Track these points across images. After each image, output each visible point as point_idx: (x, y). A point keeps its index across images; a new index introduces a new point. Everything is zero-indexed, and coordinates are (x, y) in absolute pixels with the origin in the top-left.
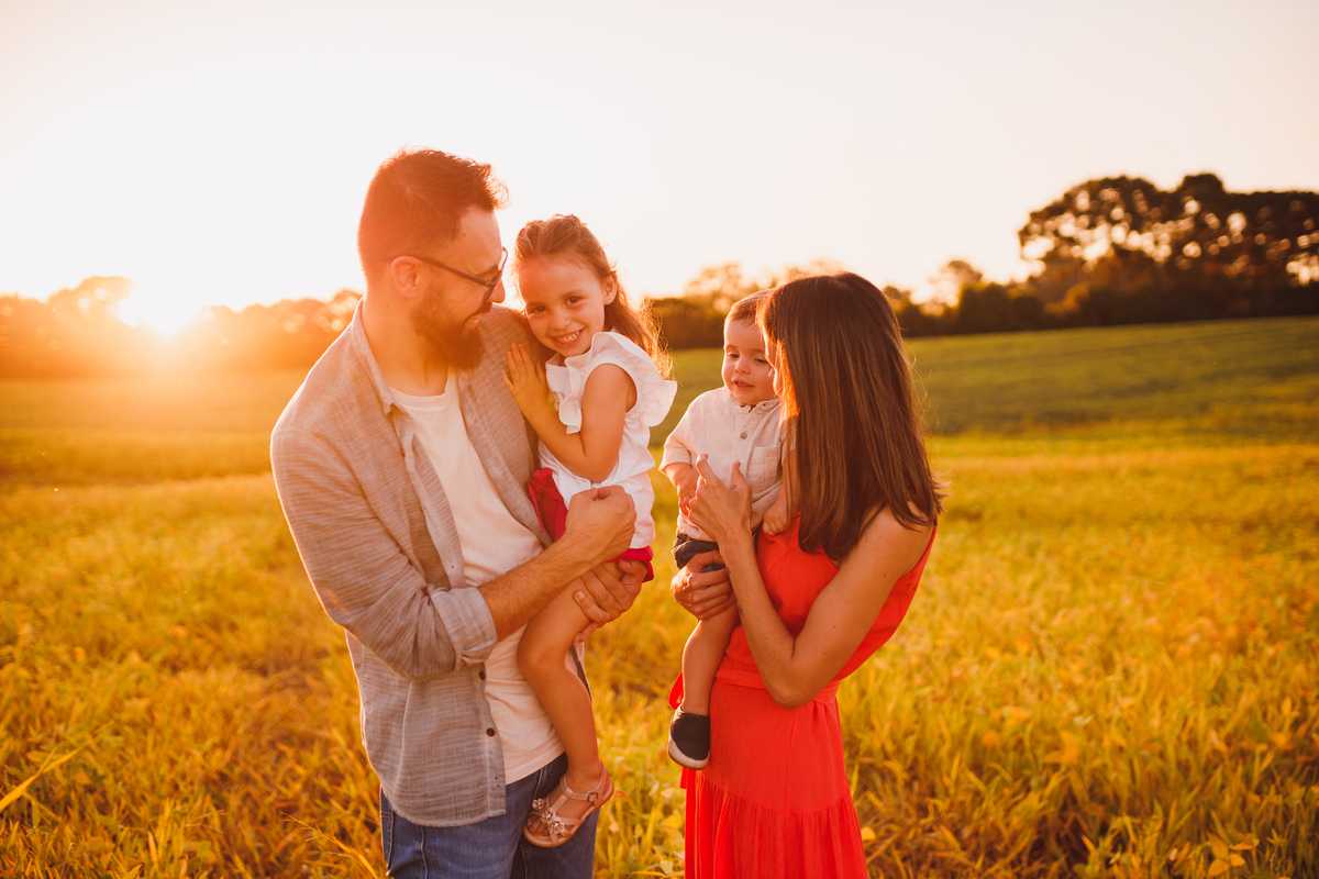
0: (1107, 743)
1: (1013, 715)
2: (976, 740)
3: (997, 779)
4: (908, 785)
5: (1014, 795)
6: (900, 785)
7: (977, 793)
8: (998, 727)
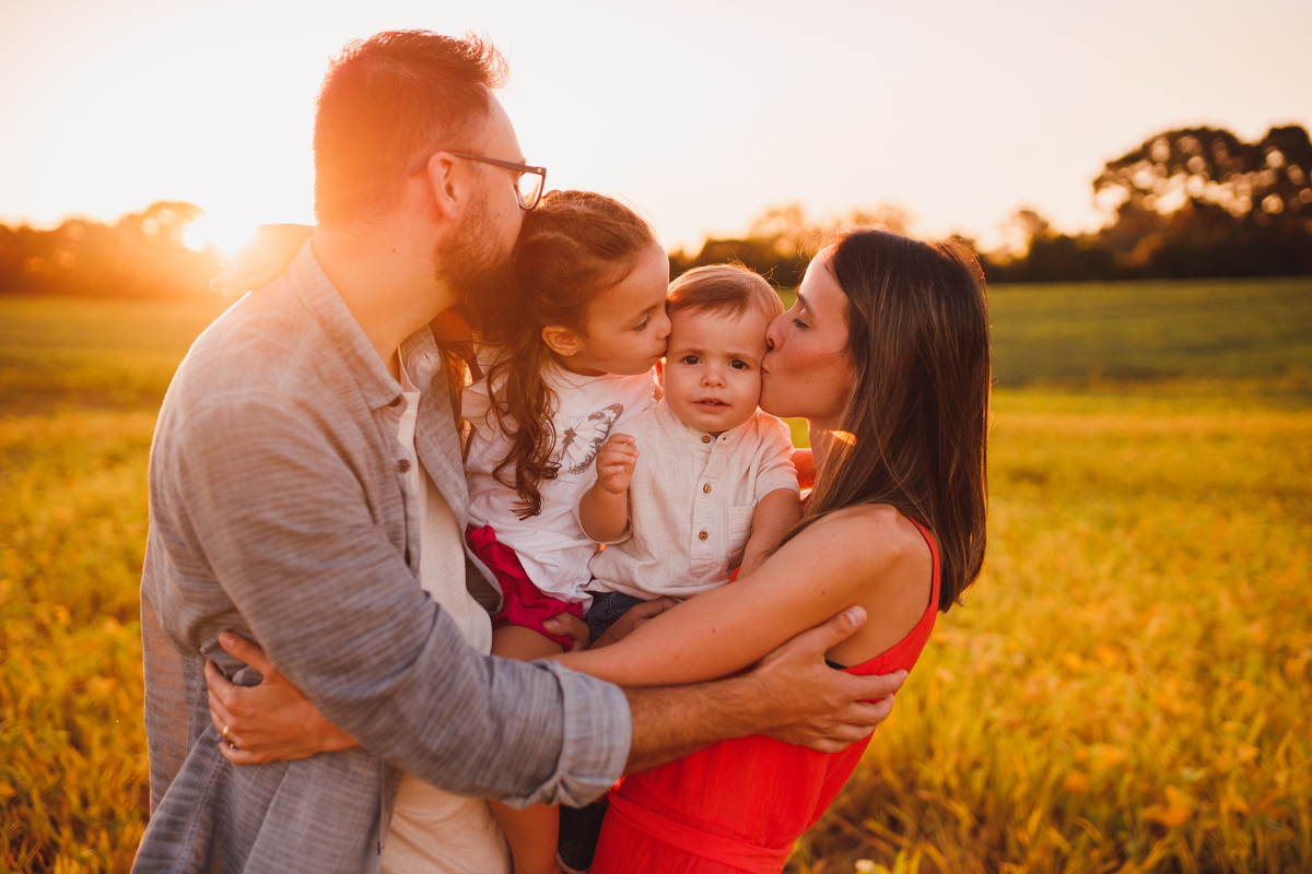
0: (1224, 807)
1: (1103, 757)
2: (1059, 782)
3: (1083, 839)
4: (974, 832)
5: (1105, 860)
6: (964, 831)
7: (1057, 852)
8: (1082, 767)
